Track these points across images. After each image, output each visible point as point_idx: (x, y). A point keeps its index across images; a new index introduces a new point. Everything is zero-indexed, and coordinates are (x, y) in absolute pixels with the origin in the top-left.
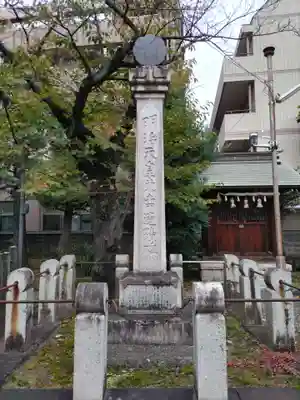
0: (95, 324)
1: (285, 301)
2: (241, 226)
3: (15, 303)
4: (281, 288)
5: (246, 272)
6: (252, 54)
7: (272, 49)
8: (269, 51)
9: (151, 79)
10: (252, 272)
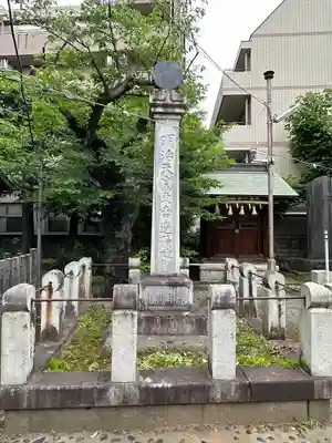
0: (129, 318)
1: (280, 299)
2: (237, 231)
3: (49, 302)
4: (277, 288)
5: (246, 273)
6: (249, 70)
7: (273, 73)
8: (269, 75)
9: (169, 102)
10: (250, 273)
